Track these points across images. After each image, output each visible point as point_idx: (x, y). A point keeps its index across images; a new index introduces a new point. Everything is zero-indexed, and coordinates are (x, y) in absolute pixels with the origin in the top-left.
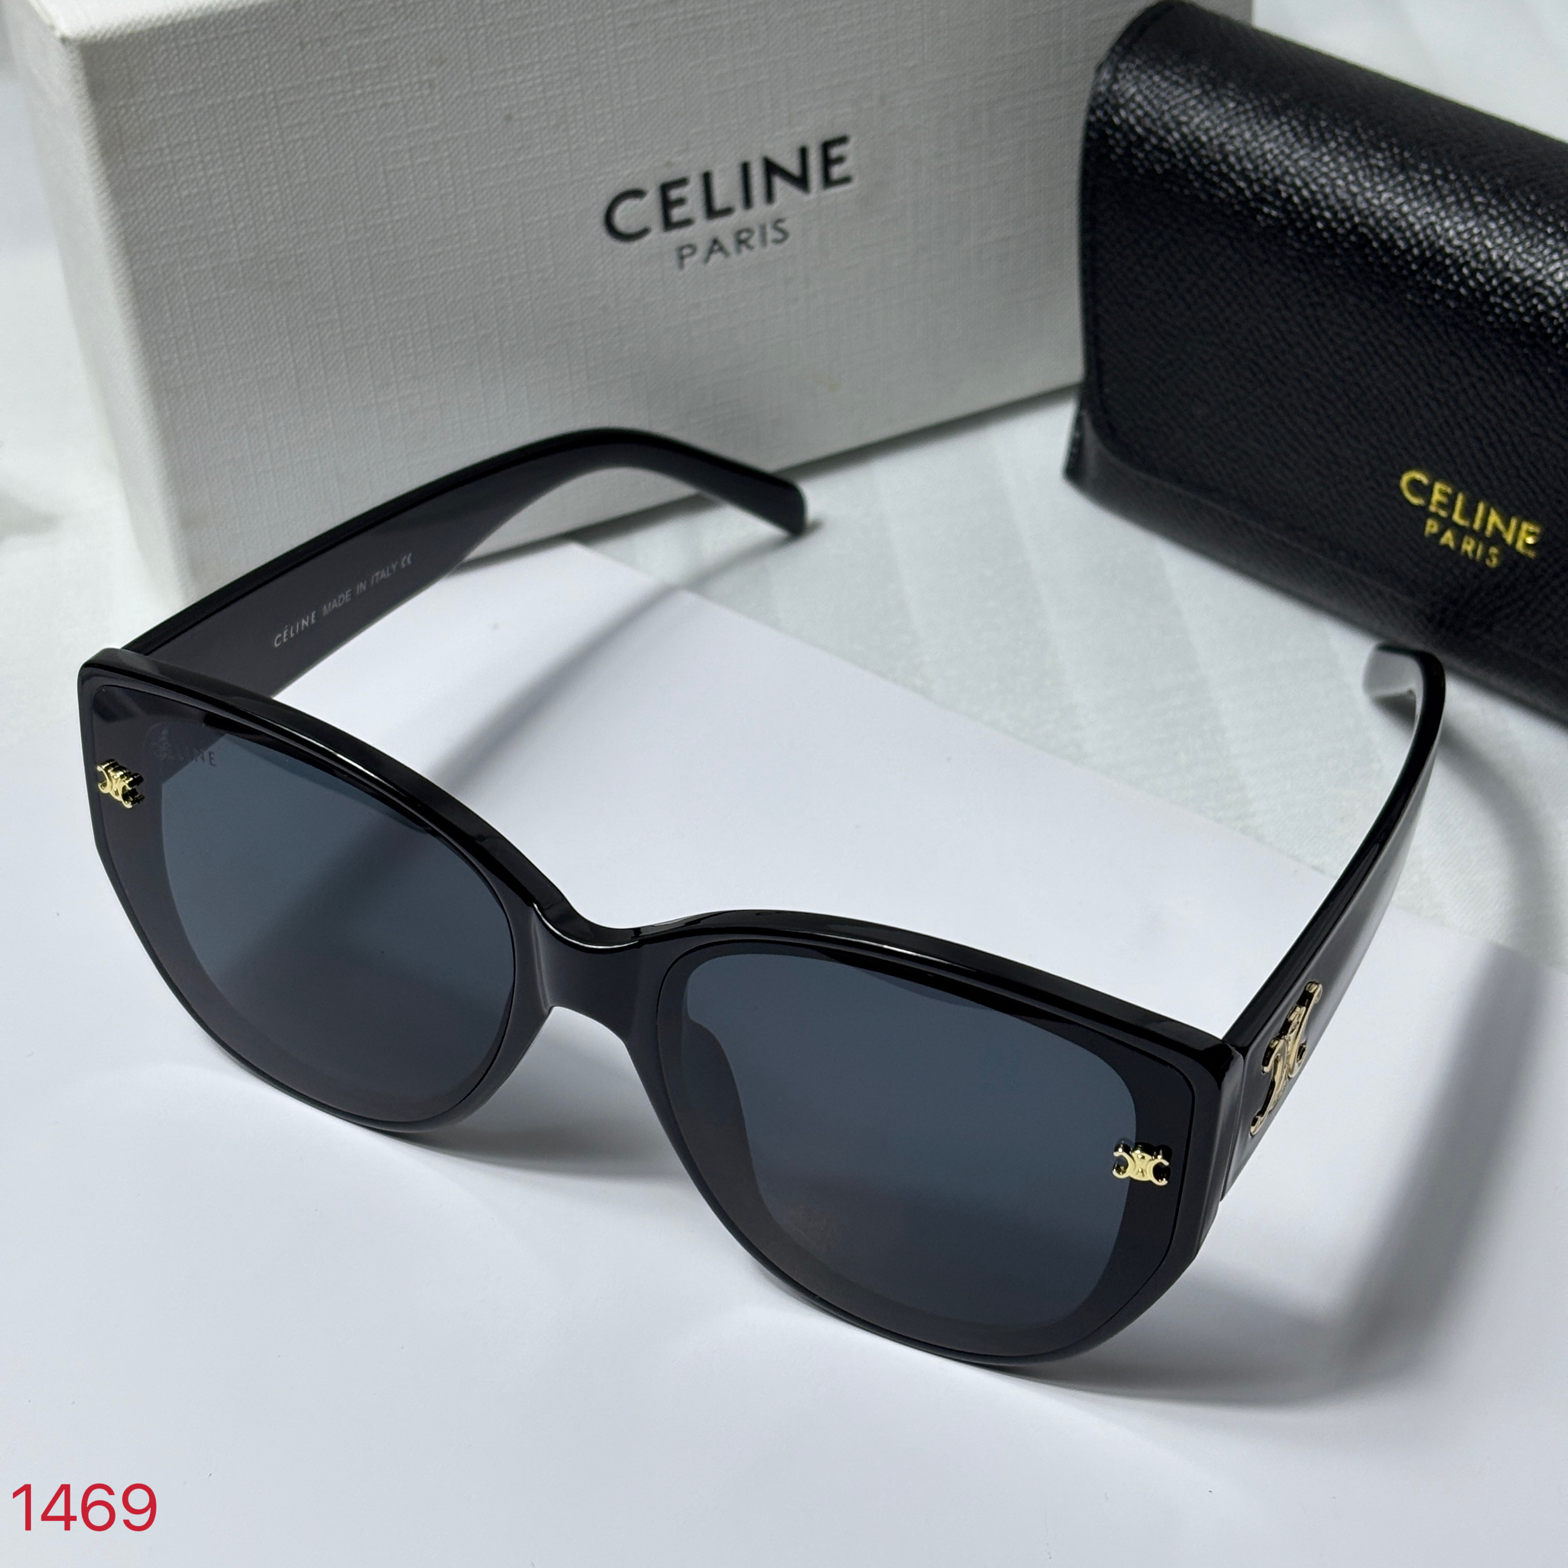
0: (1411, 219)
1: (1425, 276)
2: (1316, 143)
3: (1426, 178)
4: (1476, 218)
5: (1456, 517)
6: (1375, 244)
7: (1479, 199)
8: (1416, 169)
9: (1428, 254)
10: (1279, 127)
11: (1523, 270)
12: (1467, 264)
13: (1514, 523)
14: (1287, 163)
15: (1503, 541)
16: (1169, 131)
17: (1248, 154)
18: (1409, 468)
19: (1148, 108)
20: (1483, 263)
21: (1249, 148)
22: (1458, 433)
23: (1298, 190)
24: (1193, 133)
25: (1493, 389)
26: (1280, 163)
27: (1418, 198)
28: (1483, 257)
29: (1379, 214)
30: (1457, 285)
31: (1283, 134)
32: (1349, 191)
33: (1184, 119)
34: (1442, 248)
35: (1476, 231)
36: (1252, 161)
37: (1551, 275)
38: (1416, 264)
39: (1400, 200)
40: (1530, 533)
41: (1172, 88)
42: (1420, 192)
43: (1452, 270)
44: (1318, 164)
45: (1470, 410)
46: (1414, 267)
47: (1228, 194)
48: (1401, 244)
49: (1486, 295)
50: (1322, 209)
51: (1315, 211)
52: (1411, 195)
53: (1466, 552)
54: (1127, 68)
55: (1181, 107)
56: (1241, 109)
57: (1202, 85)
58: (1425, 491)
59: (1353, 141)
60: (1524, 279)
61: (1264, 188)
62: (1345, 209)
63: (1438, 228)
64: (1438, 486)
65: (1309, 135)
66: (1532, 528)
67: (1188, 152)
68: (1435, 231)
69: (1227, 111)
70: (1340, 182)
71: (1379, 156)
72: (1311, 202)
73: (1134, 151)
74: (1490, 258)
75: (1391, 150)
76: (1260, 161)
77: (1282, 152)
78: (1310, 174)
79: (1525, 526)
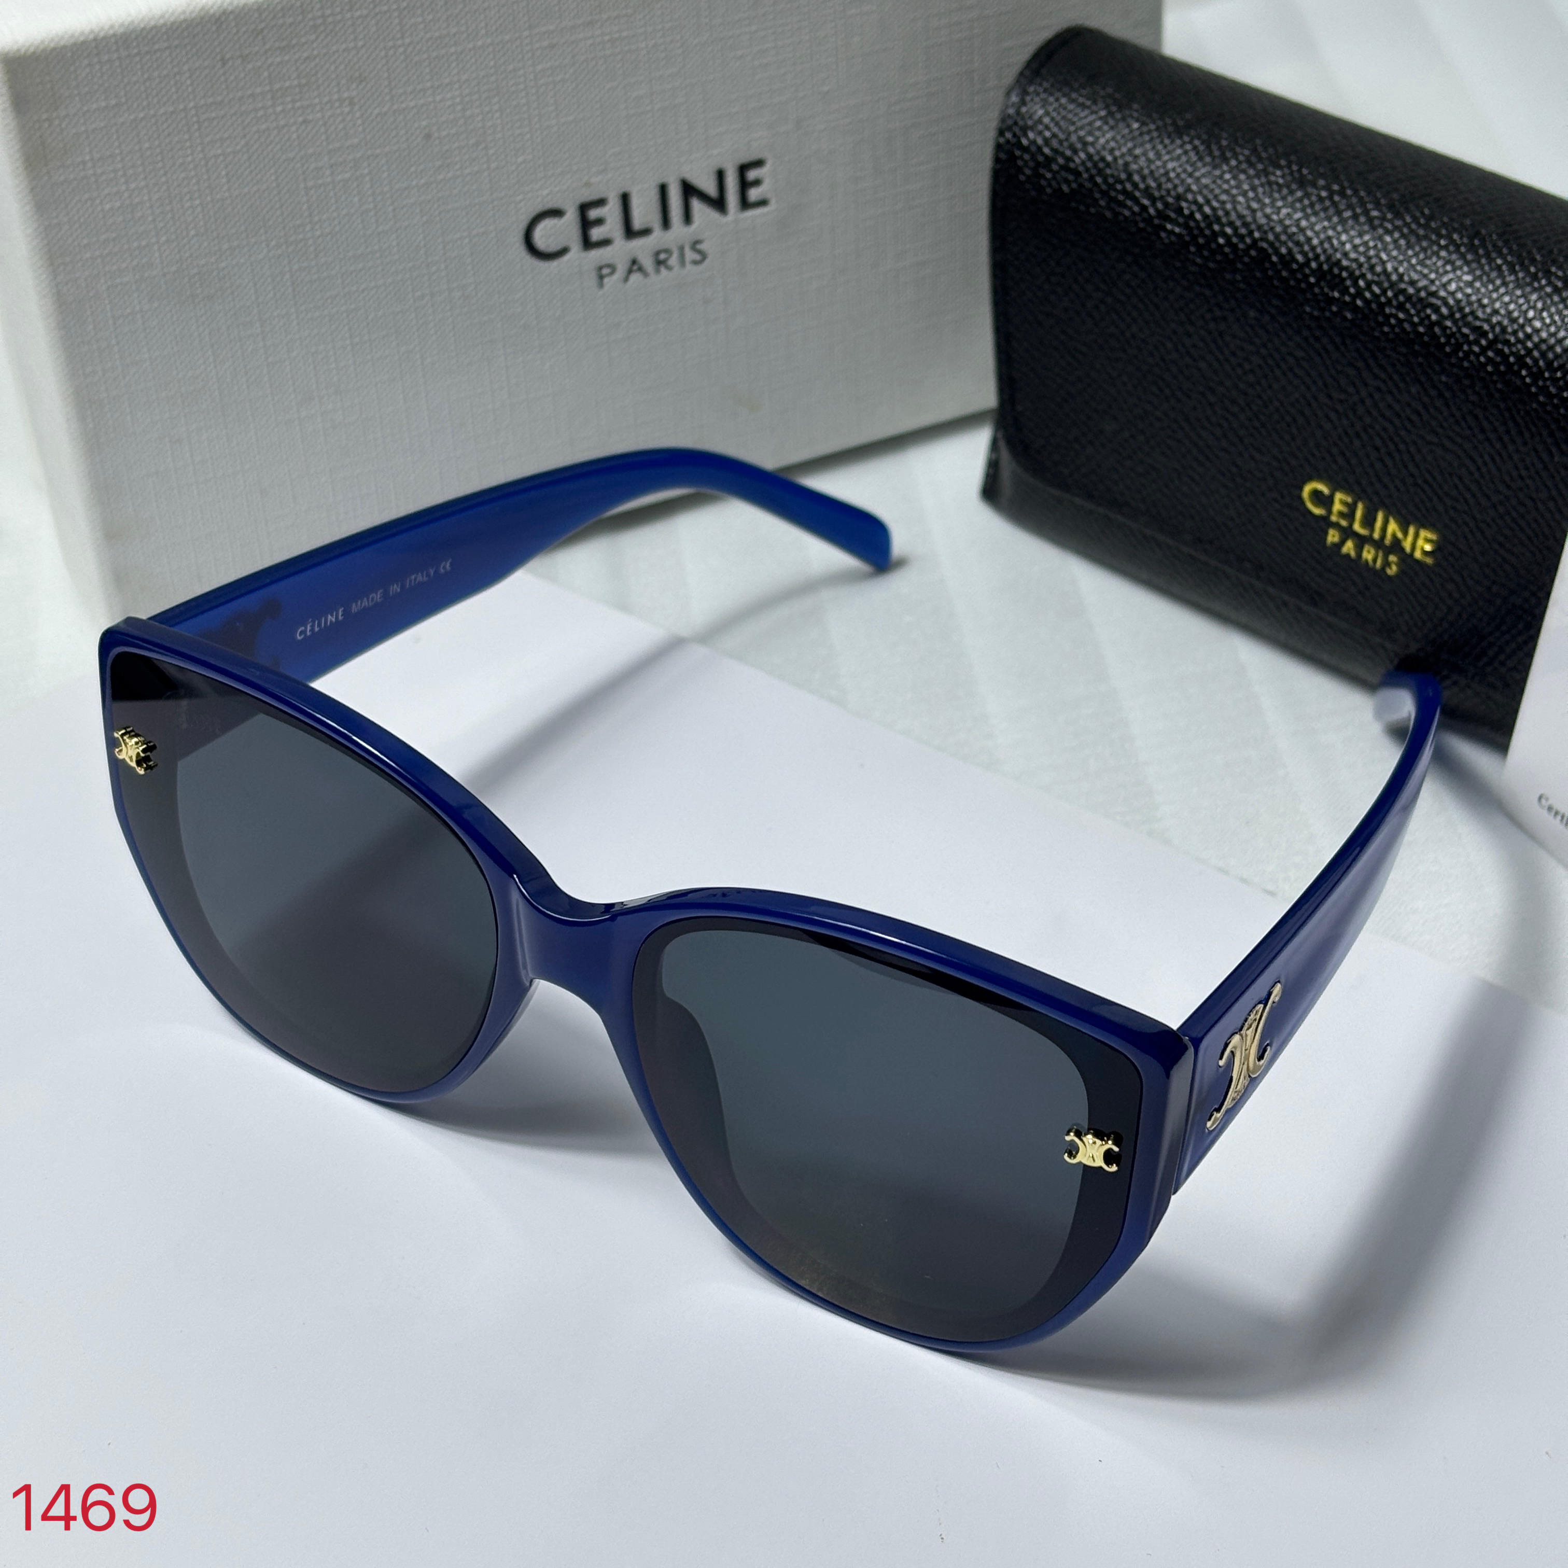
0: (1309, 233)
1: (1322, 288)
2: (1217, 161)
3: (1324, 194)
4: (1371, 231)
5: (1357, 527)
6: (1274, 259)
7: (1375, 213)
8: (1314, 185)
9: (1325, 267)
10: (1181, 146)
11: (1417, 281)
12: (1363, 276)
13: (1412, 530)
14: (1189, 181)
15: (1402, 550)
16: (1075, 151)
17: (1152, 172)
18: (1310, 479)
19: (1055, 130)
20: (1378, 275)
21: (1153, 167)
22: (1357, 443)
23: (1200, 207)
24: (1098, 153)
25: (1389, 399)
26: (1183, 181)
27: (1316, 214)
28: (1379, 269)
29: (1278, 229)
30: (1354, 297)
31: (1186, 152)
32: (1249, 207)
33: (1090, 139)
34: (1339, 261)
35: (1371, 244)
36: (1155, 180)
37: (1444, 286)
38: (1314, 277)
39: (1298, 215)
40: (1427, 541)
41: (1079, 110)
42: (1317, 207)
43: (1348, 283)
44: (1219, 182)
45: (1368, 420)
46: (1312, 280)
47: (1133, 213)
48: (1300, 258)
49: (1382, 306)
50: (1222, 225)
51: (1216, 227)
52: (1309, 211)
53: (1367, 561)
54: (1035, 91)
55: (1088, 128)
56: (1145, 129)
57: (1107, 107)
58: (1324, 501)
59: (1253, 159)
60: (1418, 290)
61: (1166, 205)
62: (1245, 225)
63: (1335, 242)
64: (1338, 496)
65: (1211, 154)
66: (1430, 535)
67: (1094, 172)
68: (1332, 245)
69: (1131, 131)
70: (1241, 199)
71: (1278, 173)
72: (1212, 219)
73: (1042, 171)
74: (1385, 271)
75: (1289, 167)
76: (1163, 180)
77: (1185, 171)
78: (1212, 191)
79: (1424, 533)
